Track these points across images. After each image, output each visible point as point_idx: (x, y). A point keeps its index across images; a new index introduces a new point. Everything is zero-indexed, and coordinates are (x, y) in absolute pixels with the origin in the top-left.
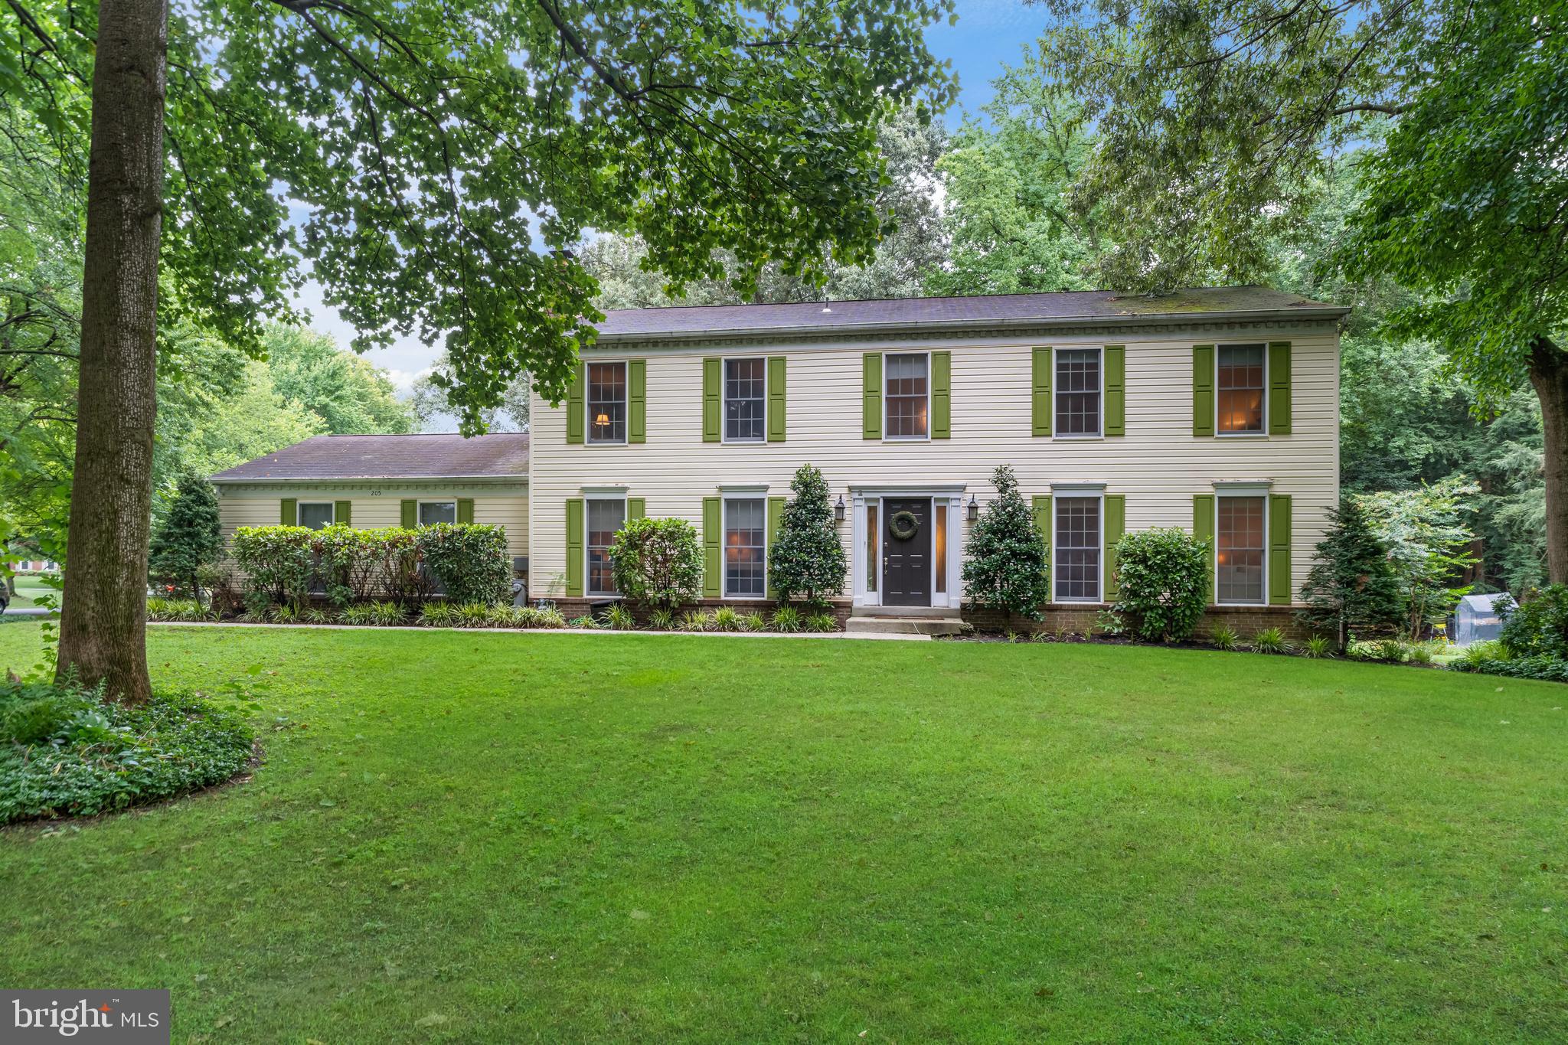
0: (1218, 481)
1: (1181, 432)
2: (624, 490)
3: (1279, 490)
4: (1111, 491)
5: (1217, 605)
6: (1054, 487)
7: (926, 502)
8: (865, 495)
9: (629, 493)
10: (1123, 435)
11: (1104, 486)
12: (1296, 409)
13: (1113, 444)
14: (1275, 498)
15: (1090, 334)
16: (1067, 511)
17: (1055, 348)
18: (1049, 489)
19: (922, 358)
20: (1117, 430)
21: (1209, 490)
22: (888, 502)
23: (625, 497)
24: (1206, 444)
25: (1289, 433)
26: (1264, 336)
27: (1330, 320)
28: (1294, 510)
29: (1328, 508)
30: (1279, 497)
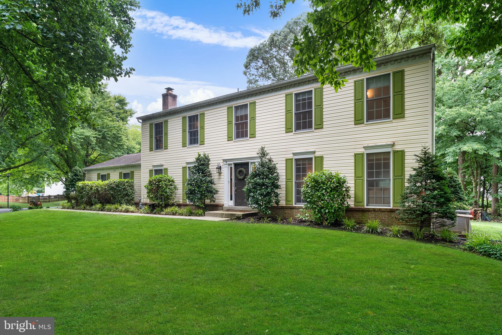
0: (366, 145)
1: (349, 123)
2: (162, 166)
3: (398, 148)
4: (317, 154)
5: (366, 207)
6: (294, 154)
7: (247, 164)
8: (228, 163)
9: (164, 166)
10: (322, 128)
11: (314, 152)
12: (407, 104)
13: (318, 133)
14: (395, 152)
15: (308, 84)
16: (300, 165)
17: (294, 93)
18: (292, 155)
19: (246, 106)
20: (320, 126)
21: (362, 151)
22: (236, 165)
23: (163, 168)
24: (361, 128)
25: (404, 117)
26: (390, 70)
27: (426, 53)
28: (406, 158)
29: (415, 155)
30: (398, 151)
